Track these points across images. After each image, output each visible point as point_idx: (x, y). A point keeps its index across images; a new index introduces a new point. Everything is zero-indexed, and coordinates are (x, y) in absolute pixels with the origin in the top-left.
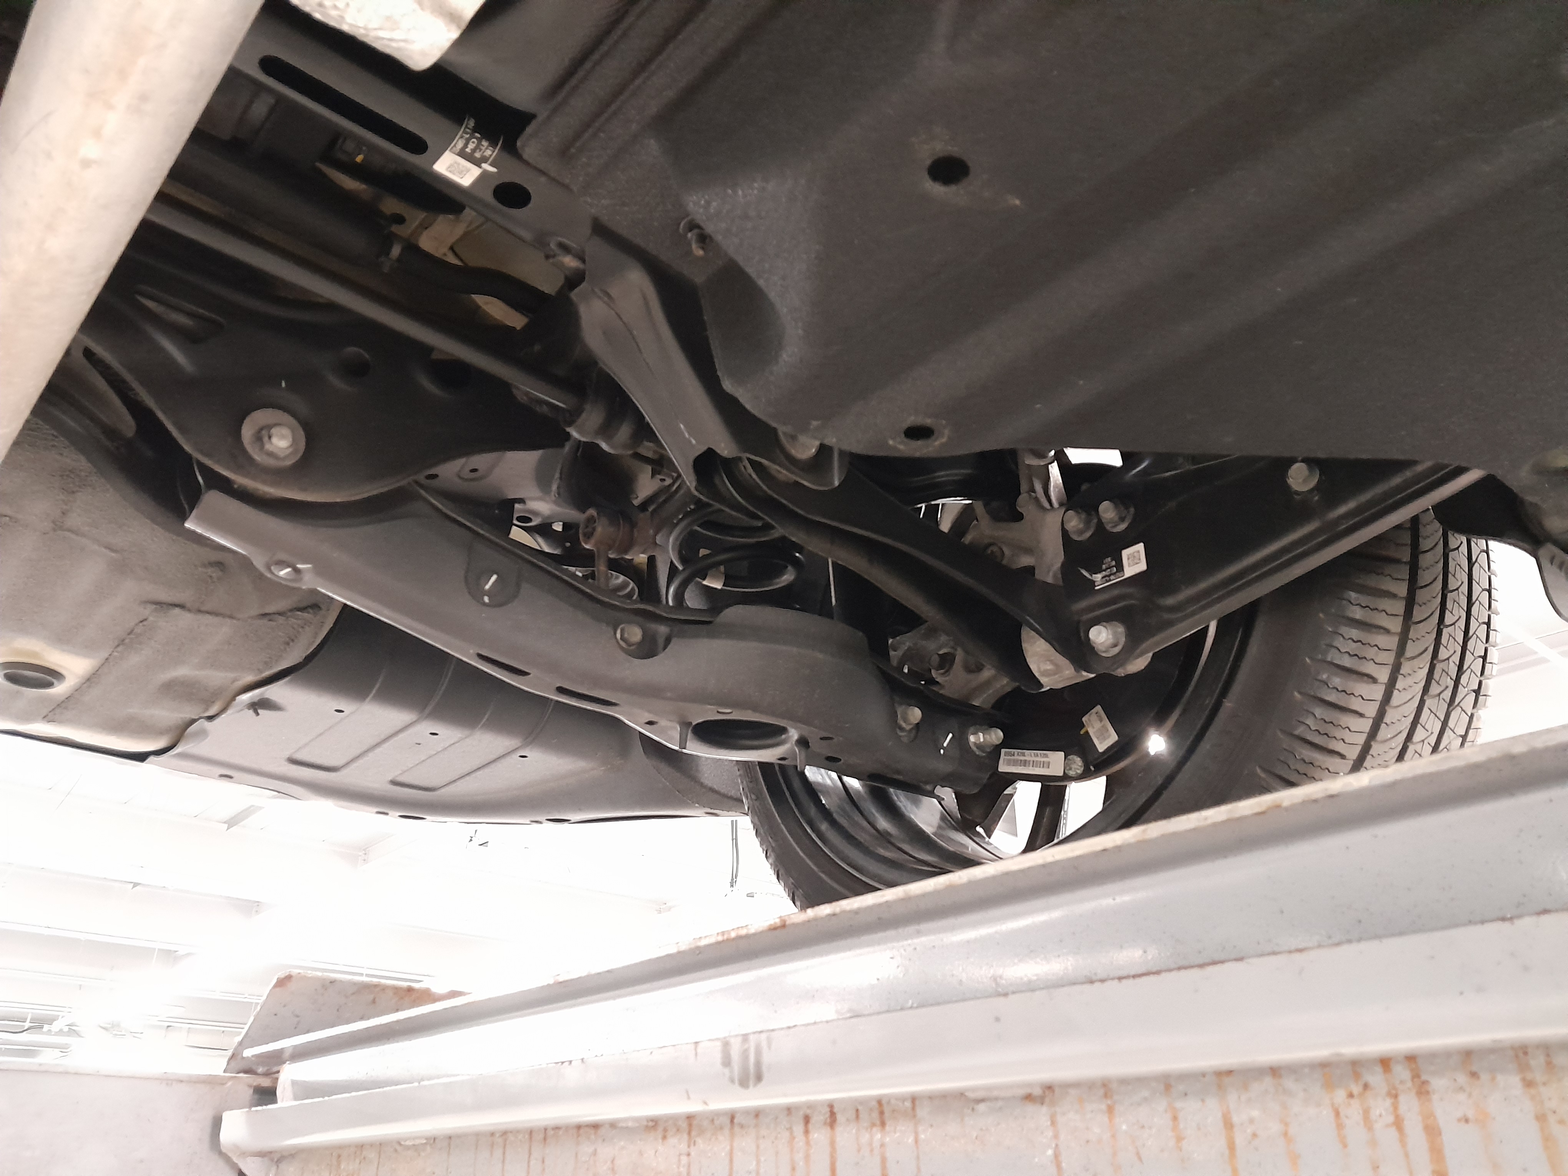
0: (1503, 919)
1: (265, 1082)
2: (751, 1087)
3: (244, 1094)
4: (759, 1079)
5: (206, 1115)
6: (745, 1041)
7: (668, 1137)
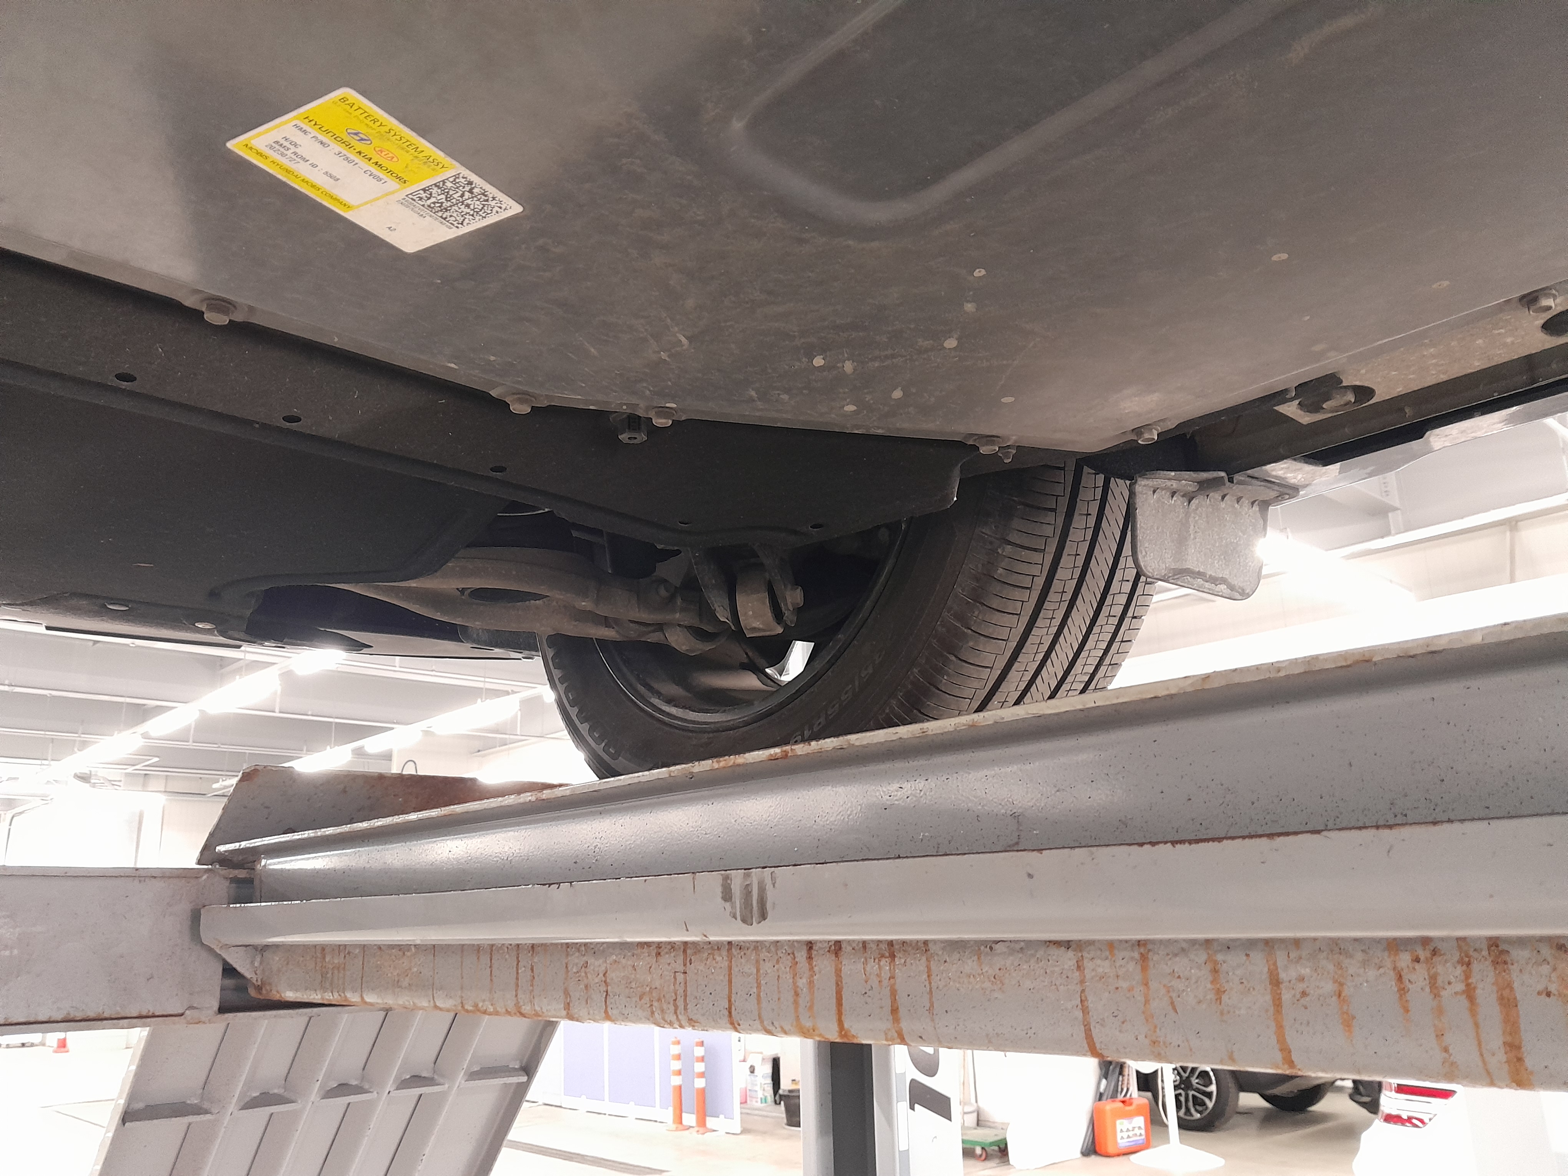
1: (242, 874)
2: (754, 923)
3: (221, 886)
4: (763, 916)
5: (184, 908)
6: (747, 876)
7: (662, 954)
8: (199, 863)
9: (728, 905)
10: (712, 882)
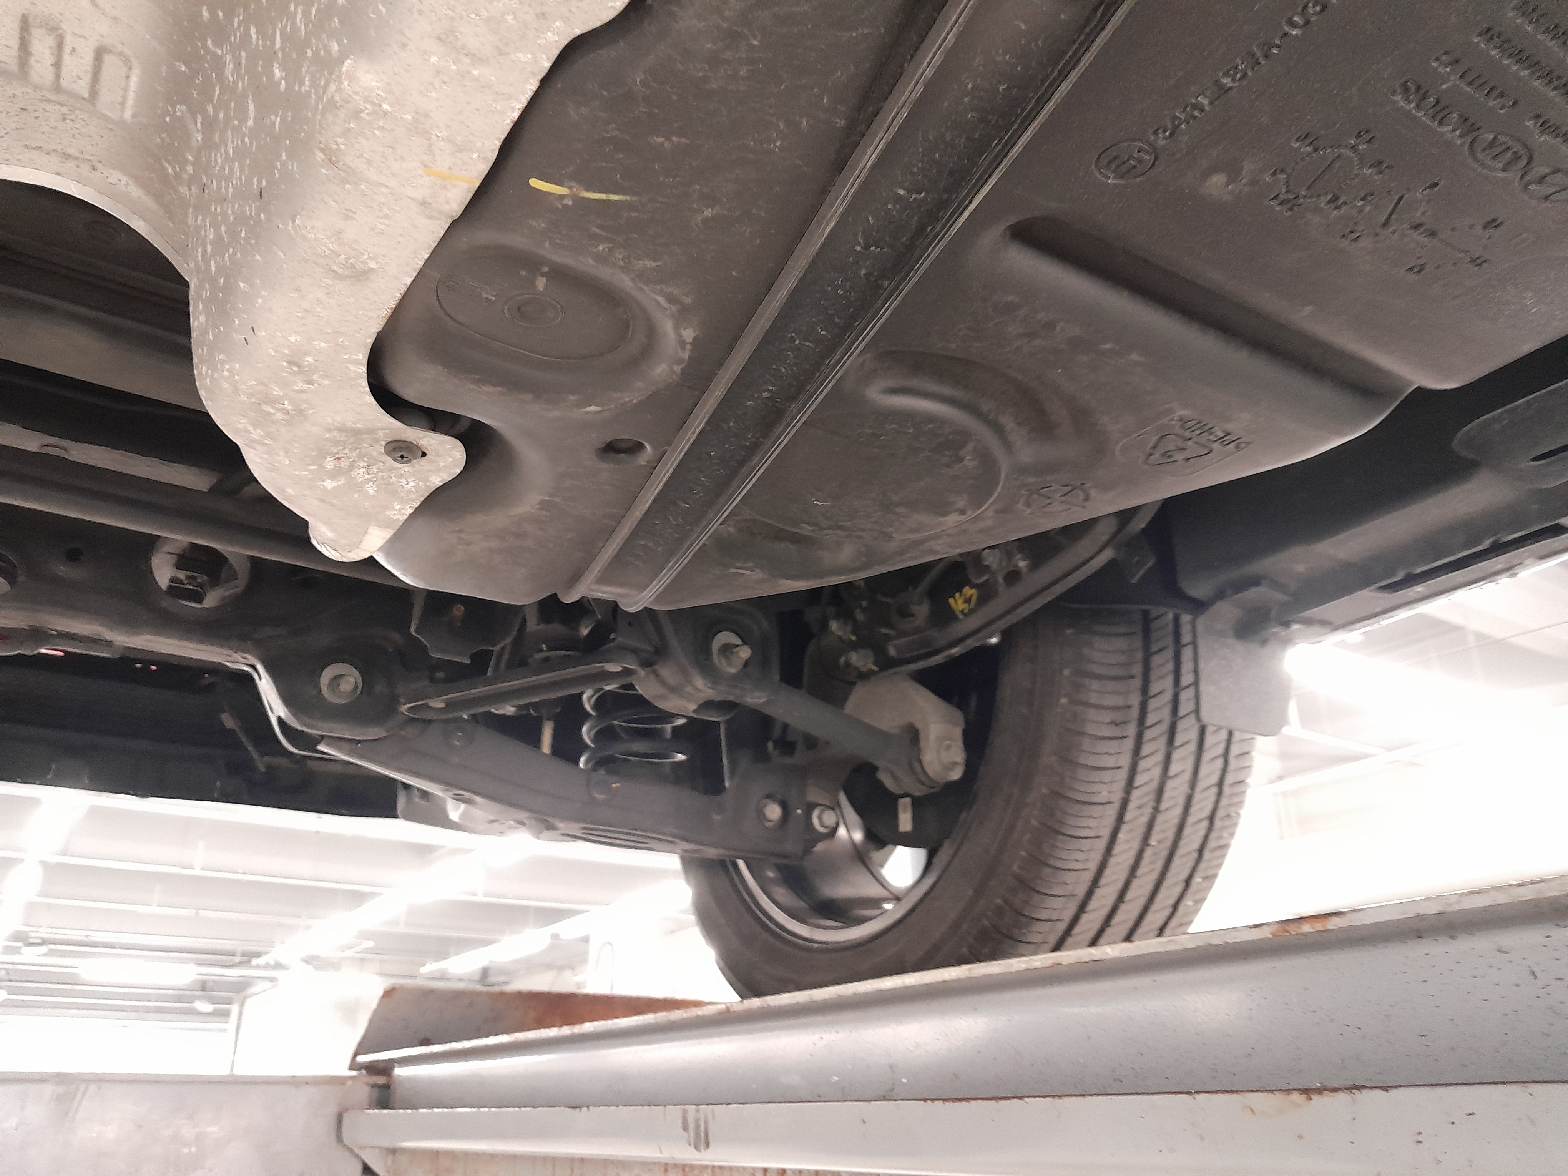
0: (1189, 1093)
1: (381, 1080)
2: (703, 1150)
3: (363, 1091)
4: (707, 1145)
5: (332, 1110)
6: (698, 1111)
7: (668, 1170)
8: (351, 1069)
9: (685, 1134)
10: (675, 1112)
